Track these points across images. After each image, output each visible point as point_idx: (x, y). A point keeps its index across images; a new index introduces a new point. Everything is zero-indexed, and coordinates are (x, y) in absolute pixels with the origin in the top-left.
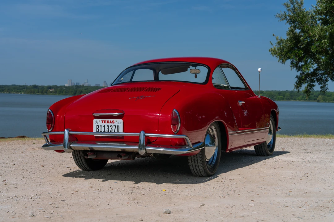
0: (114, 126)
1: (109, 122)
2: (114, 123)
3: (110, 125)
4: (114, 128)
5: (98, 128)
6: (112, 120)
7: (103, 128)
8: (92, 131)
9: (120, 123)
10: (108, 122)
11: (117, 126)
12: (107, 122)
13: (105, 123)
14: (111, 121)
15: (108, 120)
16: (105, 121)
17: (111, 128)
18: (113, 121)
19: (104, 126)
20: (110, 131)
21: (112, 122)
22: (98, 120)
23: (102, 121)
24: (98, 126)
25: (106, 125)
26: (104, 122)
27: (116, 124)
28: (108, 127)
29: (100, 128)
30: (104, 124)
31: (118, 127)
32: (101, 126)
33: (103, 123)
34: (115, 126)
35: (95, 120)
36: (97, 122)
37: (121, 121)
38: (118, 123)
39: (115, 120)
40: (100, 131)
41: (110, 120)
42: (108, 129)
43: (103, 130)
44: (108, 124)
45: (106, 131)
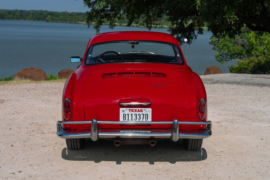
0: (142, 114)
1: (137, 111)
2: (142, 111)
3: (137, 113)
4: (142, 116)
5: (124, 116)
6: (140, 109)
7: (130, 116)
8: (119, 121)
9: (149, 111)
10: (136, 111)
11: (146, 114)
12: (134, 111)
13: (132, 111)
14: (139, 110)
15: (136, 109)
16: (132, 110)
17: (139, 116)
18: (141, 110)
19: (132, 114)
20: (138, 119)
21: (140, 111)
22: (125, 109)
24: (125, 114)
25: (133, 113)
26: (131, 111)
27: (144, 112)
28: (135, 116)
29: (127, 116)
30: (131, 113)
31: (147, 115)
32: (128, 114)
33: (130, 111)
34: (144, 114)
35: (121, 109)
36: (123, 111)
37: (150, 110)
38: (147, 112)
39: (143, 109)
40: (127, 119)
41: (137, 109)
42: (136, 117)
43: (130, 118)
44: (136, 113)
45: (133, 119)
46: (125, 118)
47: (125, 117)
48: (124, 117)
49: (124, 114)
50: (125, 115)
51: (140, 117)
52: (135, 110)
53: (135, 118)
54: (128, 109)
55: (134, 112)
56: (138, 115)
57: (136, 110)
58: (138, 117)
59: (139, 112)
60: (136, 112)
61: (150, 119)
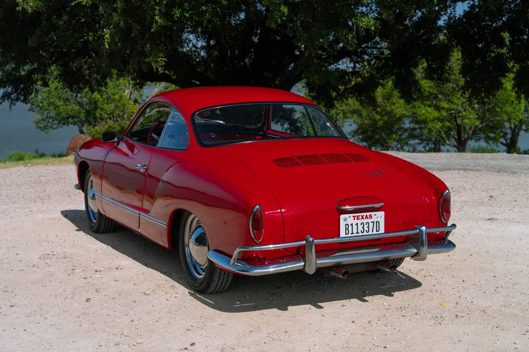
0: (372, 222)
1: (364, 217)
2: (372, 217)
3: (365, 221)
4: (371, 225)
6: (368, 214)
7: (355, 227)
8: (339, 235)
9: (380, 216)
11: (377, 222)
12: (361, 217)
13: (357, 219)
14: (367, 216)
15: (362, 214)
16: (357, 216)
18: (370, 216)
19: (357, 224)
20: (366, 230)
21: (368, 217)
22: (347, 216)
25: (359, 222)
26: (356, 218)
27: (374, 219)
28: (362, 226)
29: (350, 227)
30: (356, 221)
32: (352, 225)
33: (354, 219)
34: (374, 222)
35: (342, 217)
36: (345, 220)
37: (382, 214)
38: (378, 217)
39: (373, 213)
40: (350, 232)
41: (365, 214)
42: (363, 228)
43: (355, 230)
44: (363, 221)
45: (359, 231)
46: (347, 230)
47: (348, 229)
48: (346, 229)
49: (346, 225)
50: (347, 226)
51: (368, 227)
54: (352, 215)
55: (360, 219)
56: (366, 224)
58: (366, 226)
60: (363, 219)
61: (382, 230)
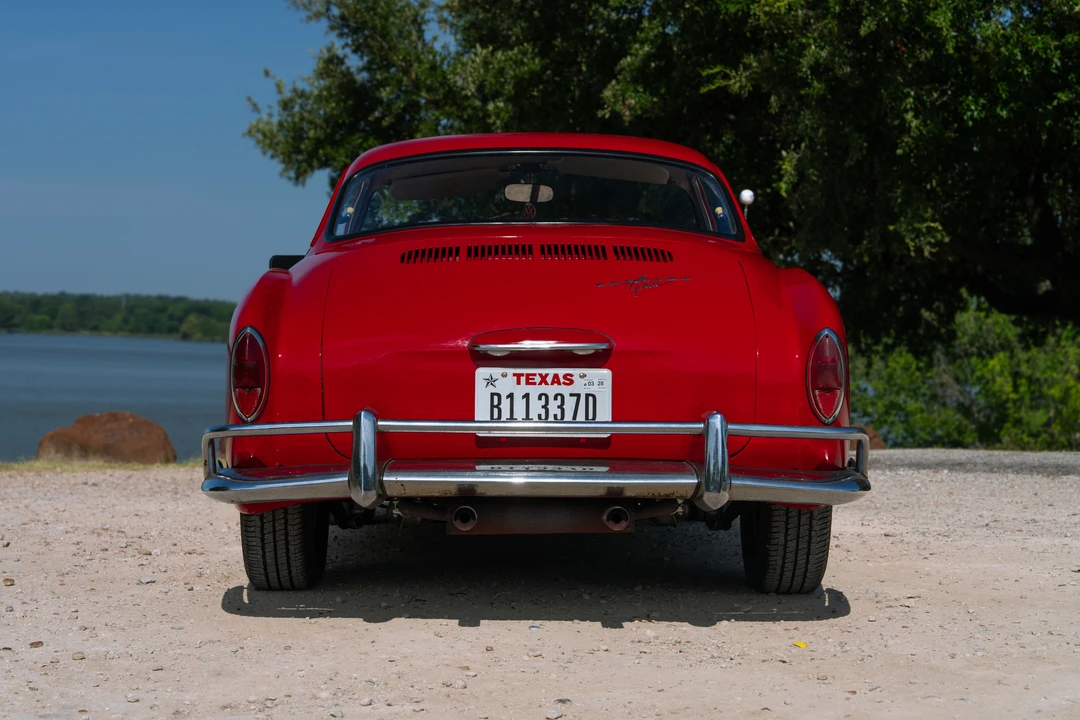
0: (571, 395)
1: (549, 379)
2: (572, 382)
3: (551, 390)
4: (570, 403)
5: (496, 403)
6: (561, 372)
7: (520, 404)
8: (471, 419)
9: (599, 382)
10: (544, 379)
11: (587, 396)
12: (538, 379)
13: (528, 383)
14: (556, 376)
15: (544, 371)
16: (528, 375)
17: (559, 402)
18: (565, 377)
19: (527, 396)
20: (555, 416)
21: (562, 380)
22: (496, 372)
23: (514, 375)
24: (499, 396)
25: (534, 391)
26: (523, 379)
27: (579, 386)
28: (543, 402)
29: (505, 404)
30: (524, 388)
31: (591, 399)
32: (511, 396)
33: (519, 383)
34: (578, 396)
35: (482, 373)
36: (491, 381)
37: (605, 374)
38: (591, 383)
39: (576, 372)
40: (506, 415)
41: (551, 372)
42: (545, 407)
43: (520, 413)
44: (543, 389)
45: (533, 415)
46: (496, 410)
47: (497, 406)
48: (492, 406)
49: (492, 395)
50: (496, 398)
51: (561, 407)
52: (540, 375)
53: (543, 412)
54: (510, 371)
55: (534, 384)
56: (556, 398)
57: (547, 375)
58: (554, 404)
59: (559, 384)
60: (546, 384)
